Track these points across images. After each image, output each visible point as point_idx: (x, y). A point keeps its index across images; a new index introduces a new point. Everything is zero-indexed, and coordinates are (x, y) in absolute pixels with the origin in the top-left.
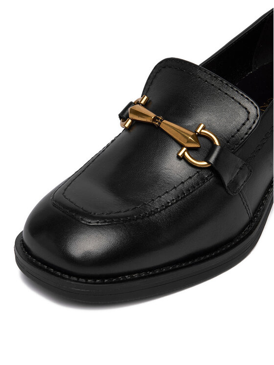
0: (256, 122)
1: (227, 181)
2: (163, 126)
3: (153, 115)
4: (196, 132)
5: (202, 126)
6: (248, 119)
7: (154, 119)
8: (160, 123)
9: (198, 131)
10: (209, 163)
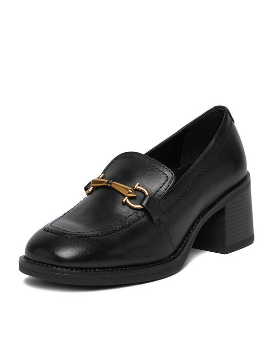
0: (172, 182)
1: (155, 219)
2: (113, 186)
3: (106, 181)
4: (134, 188)
5: (138, 184)
6: (167, 180)
7: (108, 183)
8: (111, 184)
9: (135, 187)
10: (143, 206)
